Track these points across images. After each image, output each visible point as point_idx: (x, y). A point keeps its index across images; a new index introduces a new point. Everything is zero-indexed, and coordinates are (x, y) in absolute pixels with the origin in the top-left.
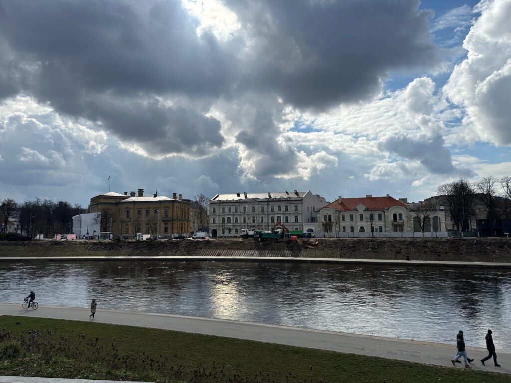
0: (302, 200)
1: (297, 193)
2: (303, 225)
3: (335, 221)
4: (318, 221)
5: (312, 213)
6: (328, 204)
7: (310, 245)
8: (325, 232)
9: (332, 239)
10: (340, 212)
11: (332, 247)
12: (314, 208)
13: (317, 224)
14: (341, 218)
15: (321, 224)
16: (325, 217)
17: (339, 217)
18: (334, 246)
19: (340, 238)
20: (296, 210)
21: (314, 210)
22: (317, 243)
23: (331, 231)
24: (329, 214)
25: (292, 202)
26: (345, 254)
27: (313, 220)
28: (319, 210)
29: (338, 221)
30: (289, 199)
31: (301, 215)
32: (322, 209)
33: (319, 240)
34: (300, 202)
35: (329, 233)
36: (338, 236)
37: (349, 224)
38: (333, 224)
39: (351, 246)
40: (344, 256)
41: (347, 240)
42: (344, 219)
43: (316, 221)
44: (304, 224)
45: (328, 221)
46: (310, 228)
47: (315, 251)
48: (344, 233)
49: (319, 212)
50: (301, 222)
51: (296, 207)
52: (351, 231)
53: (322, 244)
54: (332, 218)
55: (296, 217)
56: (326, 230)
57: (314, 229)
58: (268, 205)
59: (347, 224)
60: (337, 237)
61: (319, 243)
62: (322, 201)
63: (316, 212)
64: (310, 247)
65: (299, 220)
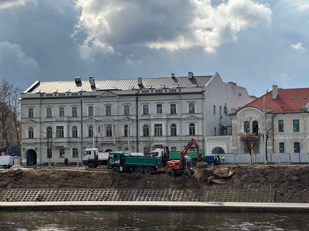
0: (202, 93)
1: (193, 79)
2: (204, 140)
3: (265, 133)
4: (233, 133)
5: (221, 118)
6: (252, 100)
7: (217, 177)
8: (246, 152)
9: (258, 167)
10: (276, 114)
11: (258, 181)
12: (225, 108)
13: (231, 137)
14: (276, 126)
15: (239, 137)
16: (246, 124)
17: (273, 125)
18: (262, 180)
19: (274, 163)
20: (192, 111)
21: (226, 112)
22: (231, 173)
23: (257, 151)
24: (253, 120)
25: (183, 97)
26: (282, 195)
27: (224, 130)
28: (234, 112)
29: (270, 132)
30: (177, 91)
31: (200, 122)
32: (240, 109)
33: (234, 168)
34: (200, 96)
35: (253, 155)
36: (269, 160)
37: (291, 138)
38: (261, 138)
39: (295, 178)
40: (280, 197)
41: (287, 167)
42: (281, 129)
43: (229, 131)
44: (206, 139)
45: (251, 131)
46: (218, 146)
47: (227, 188)
48: (281, 154)
49: (235, 114)
50: (200, 134)
51: (192, 105)
52: (295, 151)
53: (240, 175)
54: (259, 126)
55: (192, 124)
56: (248, 150)
57: (224, 147)
58: (137, 101)
59: (287, 138)
60: (268, 163)
61: (234, 173)
62: (240, 95)
63: (229, 115)
64: (217, 181)
65: (198, 131)
